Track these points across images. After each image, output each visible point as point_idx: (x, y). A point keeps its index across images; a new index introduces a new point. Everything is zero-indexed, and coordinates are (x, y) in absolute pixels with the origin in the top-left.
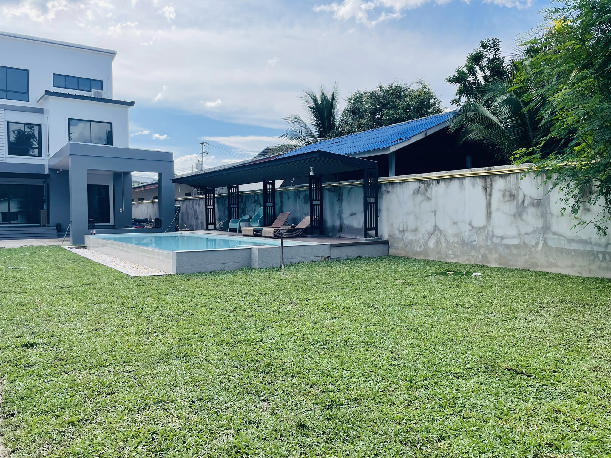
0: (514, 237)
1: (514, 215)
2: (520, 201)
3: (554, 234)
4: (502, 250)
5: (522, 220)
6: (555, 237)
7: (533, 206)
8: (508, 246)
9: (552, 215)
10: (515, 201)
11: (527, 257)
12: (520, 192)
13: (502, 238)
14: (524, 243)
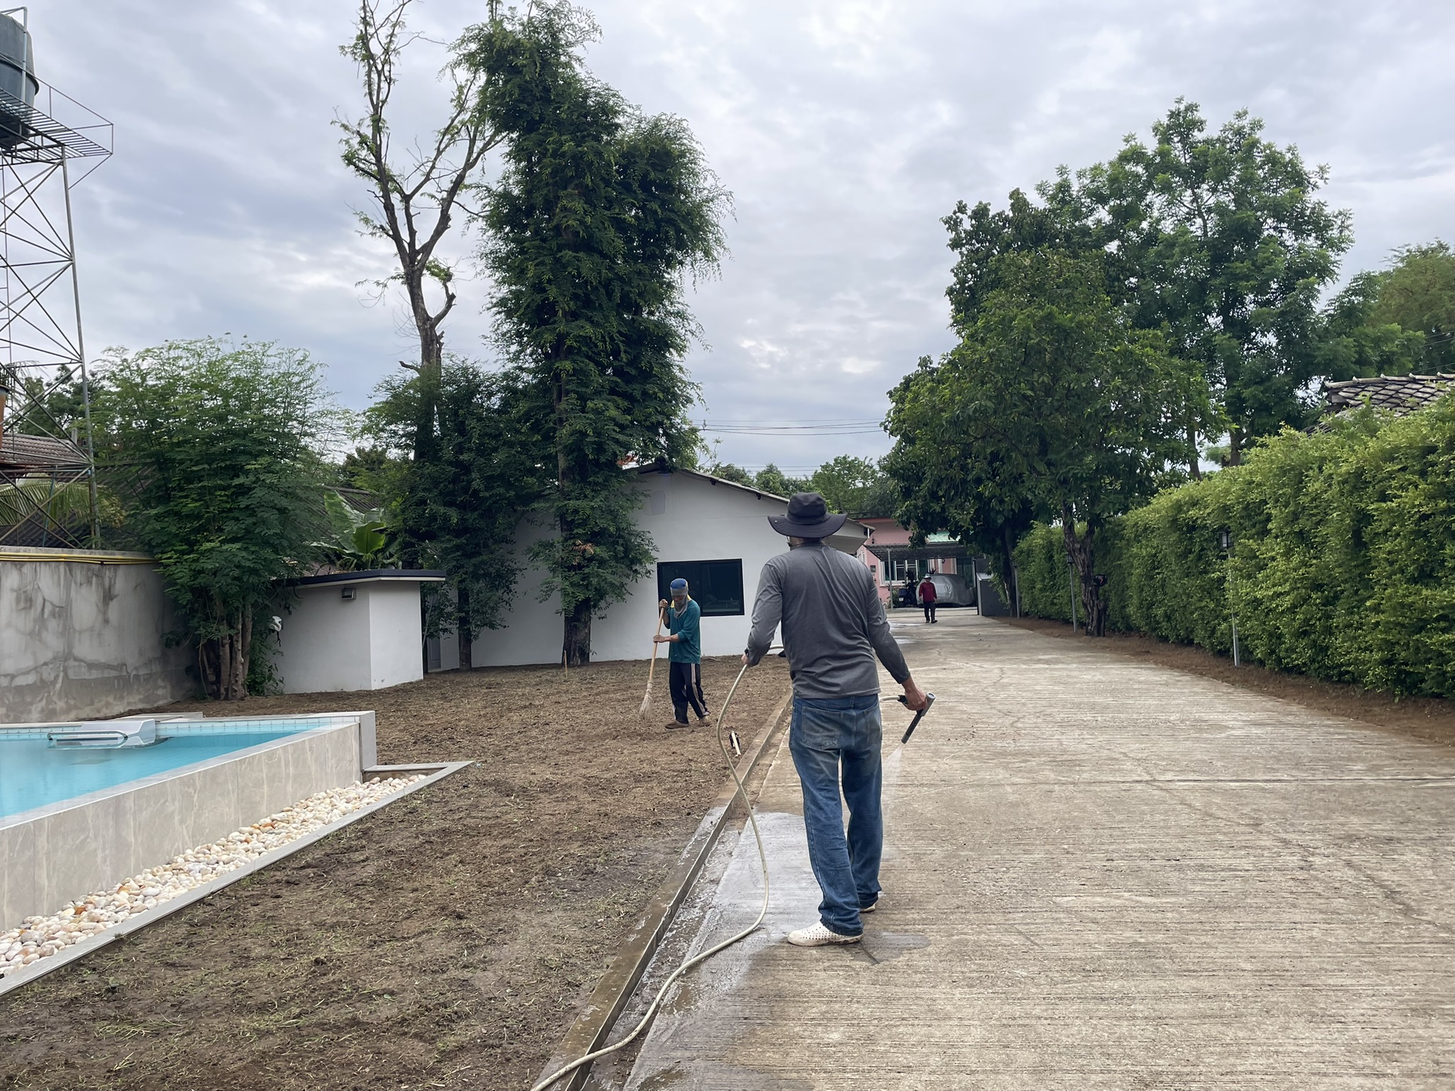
0: (28, 672)
1: (31, 634)
2: (39, 609)
3: (76, 659)
4: (11, 699)
5: (40, 641)
6: (76, 664)
7: (54, 617)
8: (20, 690)
9: (75, 631)
10: (32, 611)
11: (44, 702)
12: (39, 594)
13: (13, 677)
14: (42, 680)
